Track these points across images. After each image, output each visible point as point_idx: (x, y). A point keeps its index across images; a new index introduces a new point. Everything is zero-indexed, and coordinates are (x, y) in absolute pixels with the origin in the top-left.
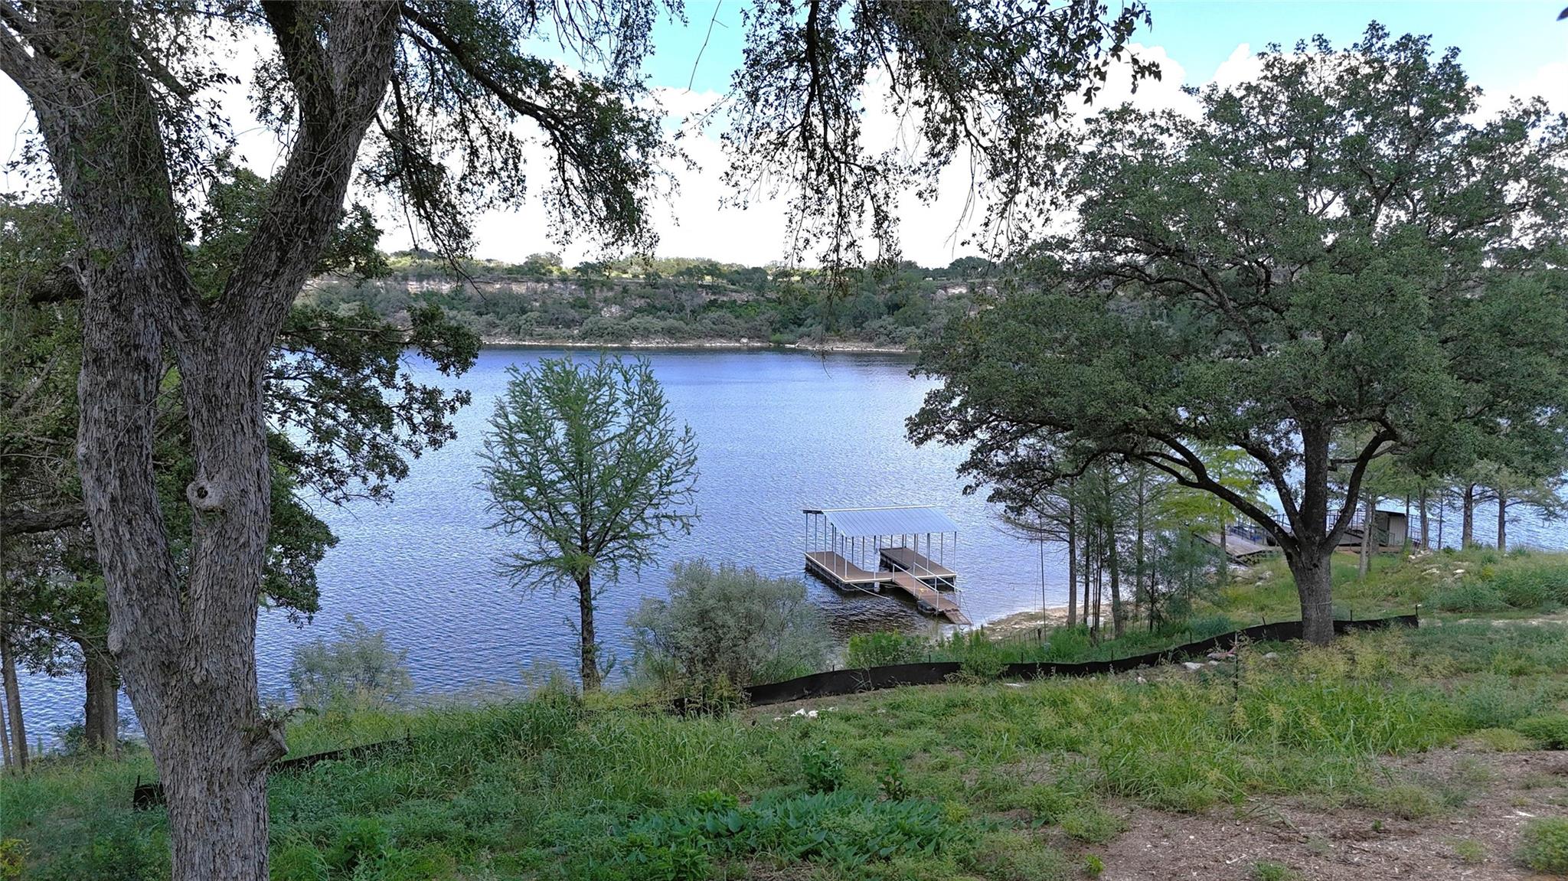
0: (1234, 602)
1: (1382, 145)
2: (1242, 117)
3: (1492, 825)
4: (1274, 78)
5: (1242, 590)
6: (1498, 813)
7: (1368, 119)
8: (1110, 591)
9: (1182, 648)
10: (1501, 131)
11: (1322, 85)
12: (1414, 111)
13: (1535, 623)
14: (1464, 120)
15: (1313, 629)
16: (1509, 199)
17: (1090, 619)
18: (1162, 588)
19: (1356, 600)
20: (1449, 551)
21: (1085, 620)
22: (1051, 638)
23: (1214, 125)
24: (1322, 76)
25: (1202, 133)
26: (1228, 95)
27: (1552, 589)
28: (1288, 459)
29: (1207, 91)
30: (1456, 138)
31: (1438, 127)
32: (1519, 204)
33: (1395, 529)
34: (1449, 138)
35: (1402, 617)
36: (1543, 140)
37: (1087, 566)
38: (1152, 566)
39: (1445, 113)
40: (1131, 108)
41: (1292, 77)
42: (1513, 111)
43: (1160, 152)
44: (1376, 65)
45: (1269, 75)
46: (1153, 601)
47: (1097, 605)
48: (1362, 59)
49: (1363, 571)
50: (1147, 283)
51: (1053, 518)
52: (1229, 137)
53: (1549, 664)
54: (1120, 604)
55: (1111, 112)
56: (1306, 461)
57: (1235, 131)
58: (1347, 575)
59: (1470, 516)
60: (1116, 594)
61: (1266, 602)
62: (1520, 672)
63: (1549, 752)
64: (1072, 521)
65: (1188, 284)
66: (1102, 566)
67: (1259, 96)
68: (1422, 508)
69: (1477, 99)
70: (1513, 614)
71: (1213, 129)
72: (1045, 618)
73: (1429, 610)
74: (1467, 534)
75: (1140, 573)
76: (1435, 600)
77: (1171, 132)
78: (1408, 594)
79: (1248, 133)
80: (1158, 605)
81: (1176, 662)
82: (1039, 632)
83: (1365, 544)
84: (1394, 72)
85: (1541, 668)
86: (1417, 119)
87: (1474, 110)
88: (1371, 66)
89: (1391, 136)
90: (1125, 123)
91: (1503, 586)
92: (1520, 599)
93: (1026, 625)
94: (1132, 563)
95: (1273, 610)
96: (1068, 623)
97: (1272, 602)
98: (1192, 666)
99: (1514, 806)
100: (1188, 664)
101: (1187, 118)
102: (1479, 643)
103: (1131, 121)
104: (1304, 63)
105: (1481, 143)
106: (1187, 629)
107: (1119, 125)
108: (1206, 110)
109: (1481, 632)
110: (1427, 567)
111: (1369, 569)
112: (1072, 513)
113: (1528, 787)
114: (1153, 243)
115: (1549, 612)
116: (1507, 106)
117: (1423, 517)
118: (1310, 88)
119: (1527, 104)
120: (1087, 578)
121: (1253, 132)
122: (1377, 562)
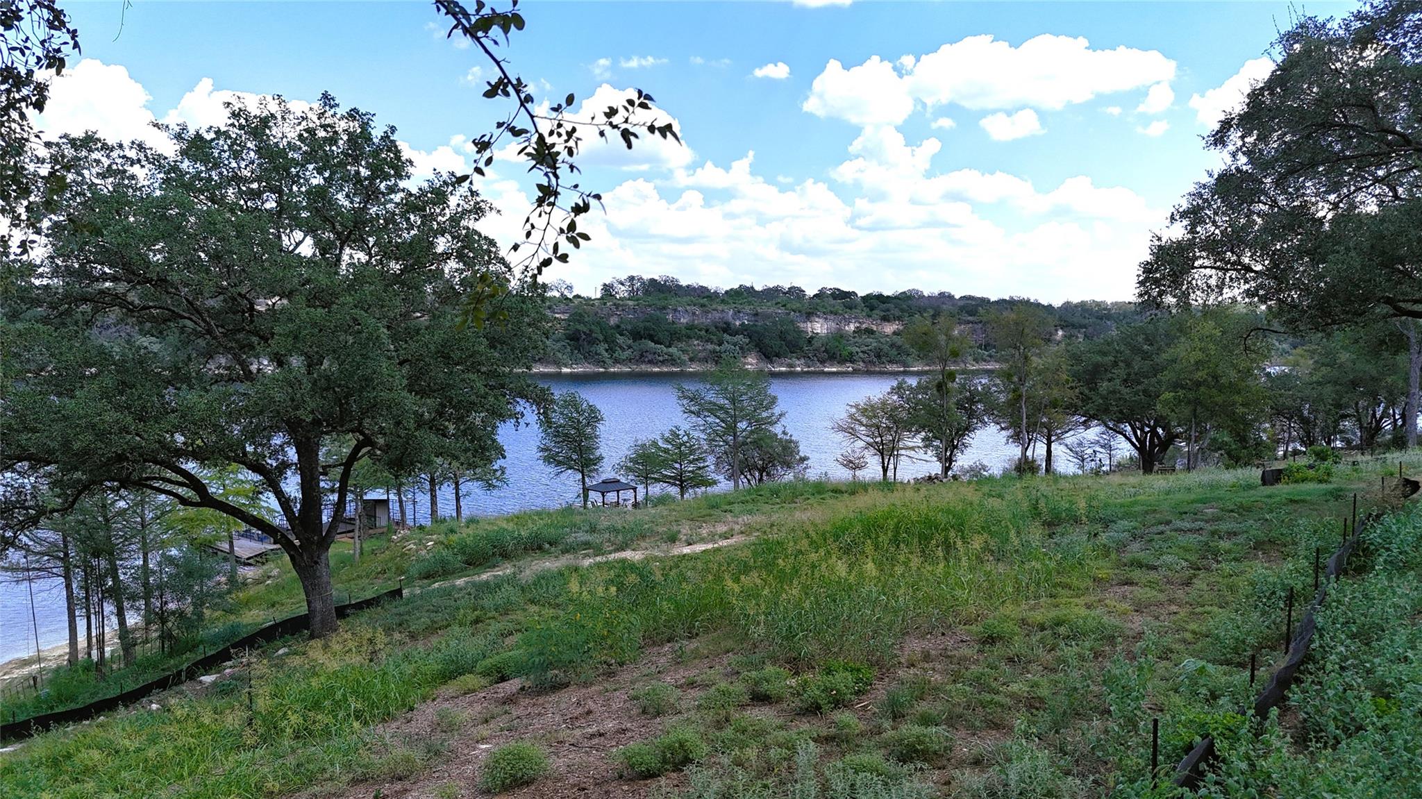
0: (247, 604)
1: (340, 196)
2: (214, 158)
3: (463, 763)
4: (241, 127)
5: (252, 591)
6: (466, 752)
7: (327, 174)
8: (115, 620)
9: (196, 664)
10: (429, 195)
11: (285, 139)
12: (364, 172)
13: (484, 577)
14: (402, 184)
15: (318, 619)
16: (440, 249)
17: (95, 654)
18: (172, 606)
19: (352, 582)
20: (421, 528)
21: (89, 654)
22: (50, 681)
23: (186, 163)
24: (285, 133)
25: (175, 168)
26: (198, 136)
27: (495, 547)
28: (285, 468)
29: (177, 129)
30: (397, 197)
31: (383, 186)
32: (447, 254)
33: (380, 512)
34: (392, 196)
35: (390, 592)
36: (458, 205)
37: (87, 598)
38: (160, 587)
39: (386, 177)
40: (96, 136)
41: (259, 128)
42: (436, 181)
43: (133, 182)
44: (329, 129)
45: (237, 124)
46: (164, 621)
47: (101, 637)
48: (318, 122)
49: (357, 555)
50: (129, 310)
51: (43, 554)
52: (203, 175)
53: (496, 610)
54: (127, 632)
55: (73, 139)
56: (300, 469)
57: (208, 170)
58: (345, 561)
59: (435, 496)
60: (122, 622)
61: (276, 598)
62: (477, 621)
63: (499, 685)
64: (66, 555)
65: (173, 312)
66: (103, 597)
67: (229, 142)
68: (399, 494)
69: (410, 170)
70: (471, 572)
71: (185, 165)
72: (39, 660)
73: (410, 581)
74: (434, 511)
75: (147, 596)
76: (414, 572)
77: (143, 163)
78: (394, 569)
79: (221, 173)
80: (170, 624)
81: (191, 679)
82: (35, 679)
83: (357, 531)
84: (345, 137)
85: (490, 615)
86: (366, 179)
87: (409, 178)
88: (325, 130)
89: (347, 190)
90: (91, 150)
91: (462, 551)
92: (476, 558)
93: (16, 674)
94: (137, 588)
95: (283, 605)
96: (69, 661)
97: (283, 597)
98: (208, 679)
99: (477, 742)
100: (202, 678)
101: (159, 152)
102: (448, 603)
103: (97, 149)
104: (266, 117)
105: (414, 204)
106: (201, 642)
107: (84, 153)
108: (178, 147)
109: (447, 593)
110: (407, 544)
111: (362, 553)
112: (66, 546)
113: (487, 721)
114: (132, 271)
115: (494, 566)
116: (431, 176)
117: (401, 501)
118: (275, 141)
119: (445, 176)
120: (88, 611)
121: (225, 173)
122: (367, 546)
